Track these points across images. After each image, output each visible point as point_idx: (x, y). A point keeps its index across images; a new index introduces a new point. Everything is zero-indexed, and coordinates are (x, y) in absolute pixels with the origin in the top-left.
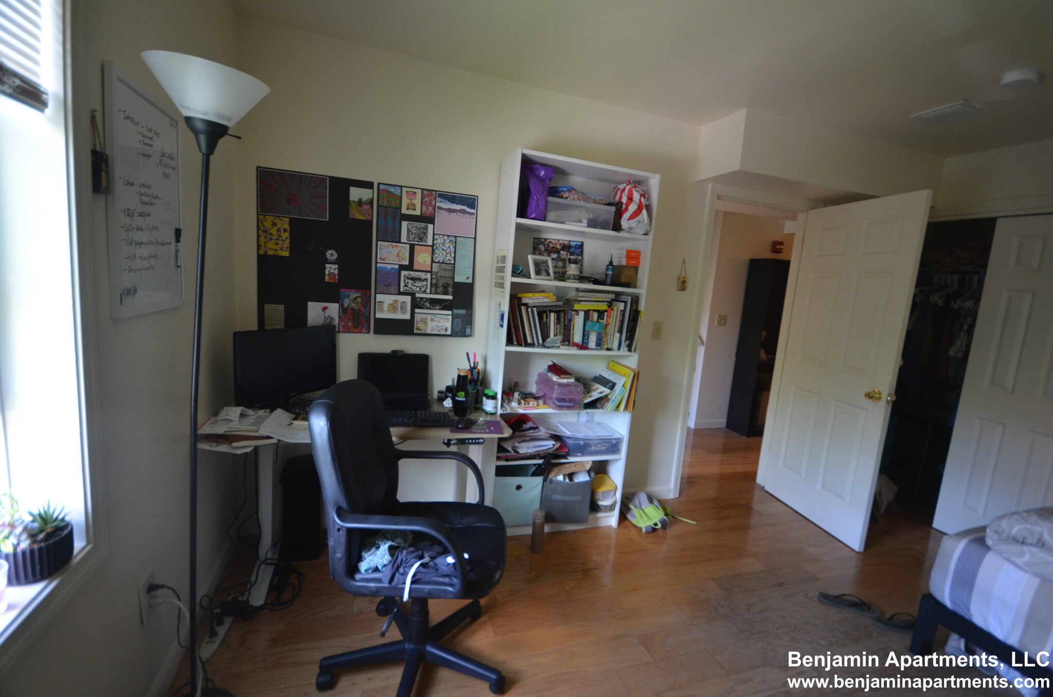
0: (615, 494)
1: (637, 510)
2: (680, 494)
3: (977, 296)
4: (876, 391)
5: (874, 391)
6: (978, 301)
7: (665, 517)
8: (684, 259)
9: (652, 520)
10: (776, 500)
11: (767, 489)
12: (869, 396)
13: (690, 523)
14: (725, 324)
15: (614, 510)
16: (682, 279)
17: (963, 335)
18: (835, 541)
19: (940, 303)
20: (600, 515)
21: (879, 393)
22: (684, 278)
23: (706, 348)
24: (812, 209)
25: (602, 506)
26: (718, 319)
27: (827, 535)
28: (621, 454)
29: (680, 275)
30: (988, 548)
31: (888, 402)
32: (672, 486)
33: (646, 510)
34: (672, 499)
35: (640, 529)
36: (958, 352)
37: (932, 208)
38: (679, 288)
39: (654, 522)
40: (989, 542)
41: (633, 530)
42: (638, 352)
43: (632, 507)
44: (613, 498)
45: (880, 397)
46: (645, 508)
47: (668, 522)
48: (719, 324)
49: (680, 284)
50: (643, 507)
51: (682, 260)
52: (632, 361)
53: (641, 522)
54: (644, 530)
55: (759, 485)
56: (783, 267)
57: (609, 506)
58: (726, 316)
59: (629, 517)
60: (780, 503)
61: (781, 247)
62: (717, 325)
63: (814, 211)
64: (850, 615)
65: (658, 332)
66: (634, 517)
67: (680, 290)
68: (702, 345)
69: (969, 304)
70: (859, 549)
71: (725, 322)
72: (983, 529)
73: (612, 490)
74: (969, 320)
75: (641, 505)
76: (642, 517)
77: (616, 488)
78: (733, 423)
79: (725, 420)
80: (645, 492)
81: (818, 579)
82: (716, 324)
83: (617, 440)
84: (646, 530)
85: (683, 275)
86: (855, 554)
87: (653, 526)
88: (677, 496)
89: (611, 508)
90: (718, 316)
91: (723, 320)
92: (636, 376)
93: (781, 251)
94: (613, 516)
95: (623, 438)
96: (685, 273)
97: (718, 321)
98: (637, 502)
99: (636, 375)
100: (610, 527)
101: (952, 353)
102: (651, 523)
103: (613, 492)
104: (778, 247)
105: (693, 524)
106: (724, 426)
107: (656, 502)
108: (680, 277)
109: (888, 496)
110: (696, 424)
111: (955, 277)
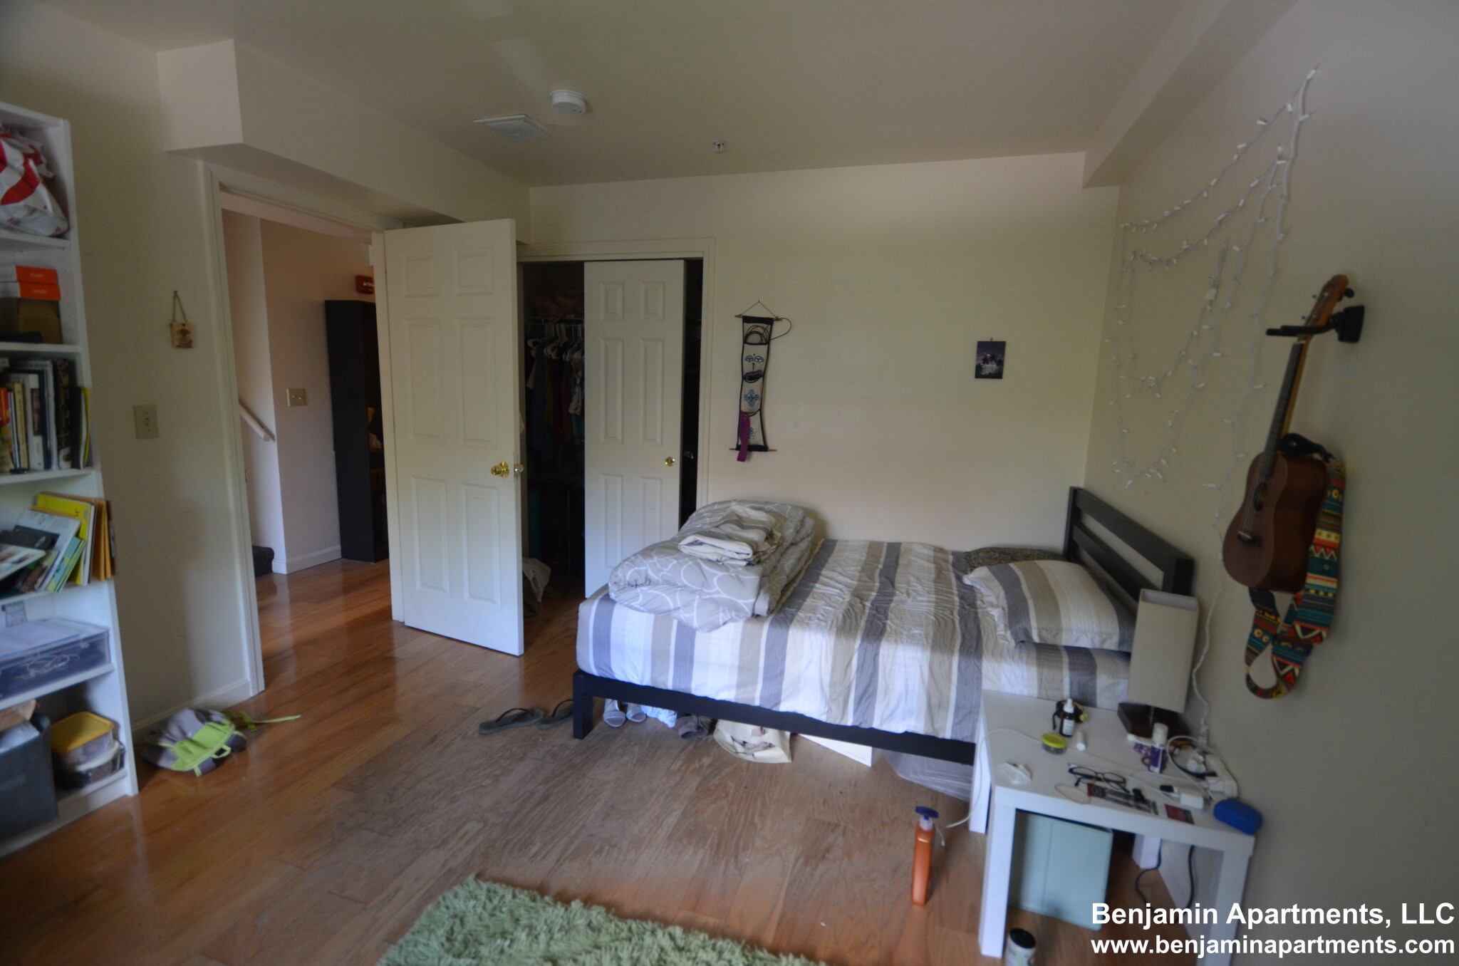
0: (116, 737)
1: (177, 744)
2: (267, 684)
3: (581, 347)
4: (503, 464)
5: (501, 464)
6: (583, 353)
7: (236, 733)
8: (176, 292)
9: (212, 748)
10: (421, 634)
11: (407, 624)
12: (496, 471)
13: (291, 721)
14: (304, 402)
15: (122, 765)
16: (177, 328)
17: (577, 389)
18: (495, 653)
19: (554, 356)
20: (90, 788)
21: (506, 466)
22: (184, 325)
23: (278, 443)
24: (388, 228)
25: (90, 770)
26: (291, 395)
27: (486, 651)
28: (110, 661)
29: (174, 320)
30: (613, 602)
31: (516, 475)
32: (248, 676)
33: (196, 737)
34: (253, 697)
35: (192, 772)
36: (576, 409)
37: (519, 244)
38: (177, 343)
39: (217, 748)
40: (613, 595)
41: (177, 782)
42: (99, 466)
43: (164, 743)
44: (111, 745)
45: (507, 470)
46: (193, 734)
47: (245, 737)
48: (294, 403)
49: (178, 337)
50: (190, 735)
51: (172, 294)
52: (91, 485)
53: (188, 761)
54: (198, 772)
55: (398, 621)
56: (367, 312)
57: (108, 763)
58: (304, 390)
59: (163, 763)
60: (426, 635)
61: (370, 284)
62: (291, 405)
63: (392, 232)
64: (515, 732)
65: (147, 425)
66: (174, 758)
67: (179, 346)
68: (271, 441)
69: (577, 355)
70: (520, 651)
71: (304, 398)
72: (606, 587)
73: (106, 734)
74: (580, 373)
75: (184, 734)
76: (190, 752)
77: (116, 726)
78: (350, 549)
79: (339, 547)
80: (191, 708)
81: (479, 709)
82: (289, 405)
83: (92, 640)
84: (202, 771)
85: (180, 319)
86: (517, 659)
87: (216, 757)
88: (262, 687)
89: (116, 763)
90: (290, 390)
91: (299, 398)
92: (103, 513)
93: (370, 290)
94: (124, 777)
95: (108, 632)
96: (184, 317)
97: (292, 400)
98: (175, 731)
99: (104, 510)
100: (124, 799)
101: (571, 411)
102: (211, 754)
103: (111, 736)
104: (365, 284)
105: (297, 719)
106: (339, 556)
107: (217, 716)
108: (174, 324)
109: (542, 580)
110: (288, 565)
111: (563, 326)
